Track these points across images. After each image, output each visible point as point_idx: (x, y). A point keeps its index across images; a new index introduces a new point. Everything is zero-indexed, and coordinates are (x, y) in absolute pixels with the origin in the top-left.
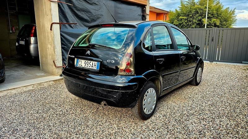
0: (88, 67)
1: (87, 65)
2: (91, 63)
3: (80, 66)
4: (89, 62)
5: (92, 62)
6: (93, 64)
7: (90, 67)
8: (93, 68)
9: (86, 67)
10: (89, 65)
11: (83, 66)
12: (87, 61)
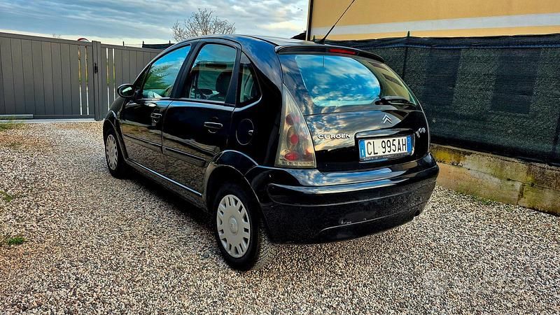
0: (392, 152)
1: (388, 149)
2: (396, 143)
3: (373, 155)
4: (391, 140)
5: (397, 139)
6: (399, 143)
7: (397, 152)
8: (402, 152)
9: (387, 153)
10: (393, 147)
11: (380, 154)
12: (386, 140)
